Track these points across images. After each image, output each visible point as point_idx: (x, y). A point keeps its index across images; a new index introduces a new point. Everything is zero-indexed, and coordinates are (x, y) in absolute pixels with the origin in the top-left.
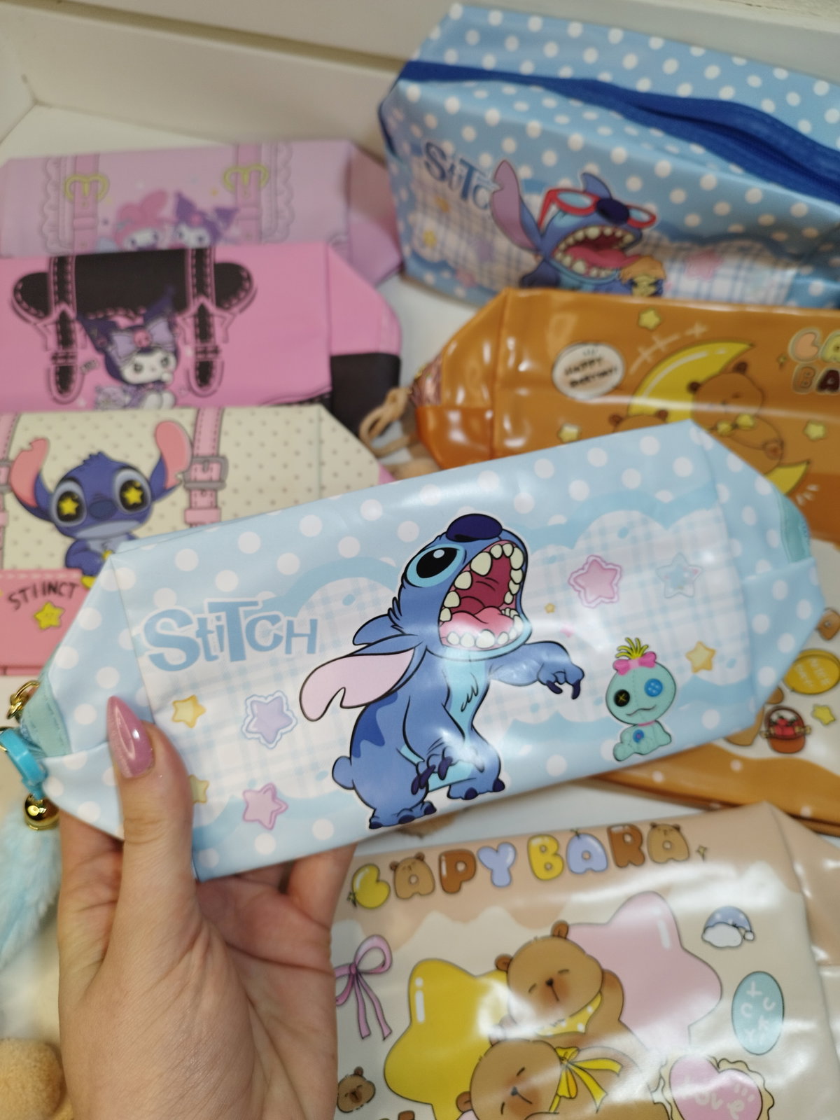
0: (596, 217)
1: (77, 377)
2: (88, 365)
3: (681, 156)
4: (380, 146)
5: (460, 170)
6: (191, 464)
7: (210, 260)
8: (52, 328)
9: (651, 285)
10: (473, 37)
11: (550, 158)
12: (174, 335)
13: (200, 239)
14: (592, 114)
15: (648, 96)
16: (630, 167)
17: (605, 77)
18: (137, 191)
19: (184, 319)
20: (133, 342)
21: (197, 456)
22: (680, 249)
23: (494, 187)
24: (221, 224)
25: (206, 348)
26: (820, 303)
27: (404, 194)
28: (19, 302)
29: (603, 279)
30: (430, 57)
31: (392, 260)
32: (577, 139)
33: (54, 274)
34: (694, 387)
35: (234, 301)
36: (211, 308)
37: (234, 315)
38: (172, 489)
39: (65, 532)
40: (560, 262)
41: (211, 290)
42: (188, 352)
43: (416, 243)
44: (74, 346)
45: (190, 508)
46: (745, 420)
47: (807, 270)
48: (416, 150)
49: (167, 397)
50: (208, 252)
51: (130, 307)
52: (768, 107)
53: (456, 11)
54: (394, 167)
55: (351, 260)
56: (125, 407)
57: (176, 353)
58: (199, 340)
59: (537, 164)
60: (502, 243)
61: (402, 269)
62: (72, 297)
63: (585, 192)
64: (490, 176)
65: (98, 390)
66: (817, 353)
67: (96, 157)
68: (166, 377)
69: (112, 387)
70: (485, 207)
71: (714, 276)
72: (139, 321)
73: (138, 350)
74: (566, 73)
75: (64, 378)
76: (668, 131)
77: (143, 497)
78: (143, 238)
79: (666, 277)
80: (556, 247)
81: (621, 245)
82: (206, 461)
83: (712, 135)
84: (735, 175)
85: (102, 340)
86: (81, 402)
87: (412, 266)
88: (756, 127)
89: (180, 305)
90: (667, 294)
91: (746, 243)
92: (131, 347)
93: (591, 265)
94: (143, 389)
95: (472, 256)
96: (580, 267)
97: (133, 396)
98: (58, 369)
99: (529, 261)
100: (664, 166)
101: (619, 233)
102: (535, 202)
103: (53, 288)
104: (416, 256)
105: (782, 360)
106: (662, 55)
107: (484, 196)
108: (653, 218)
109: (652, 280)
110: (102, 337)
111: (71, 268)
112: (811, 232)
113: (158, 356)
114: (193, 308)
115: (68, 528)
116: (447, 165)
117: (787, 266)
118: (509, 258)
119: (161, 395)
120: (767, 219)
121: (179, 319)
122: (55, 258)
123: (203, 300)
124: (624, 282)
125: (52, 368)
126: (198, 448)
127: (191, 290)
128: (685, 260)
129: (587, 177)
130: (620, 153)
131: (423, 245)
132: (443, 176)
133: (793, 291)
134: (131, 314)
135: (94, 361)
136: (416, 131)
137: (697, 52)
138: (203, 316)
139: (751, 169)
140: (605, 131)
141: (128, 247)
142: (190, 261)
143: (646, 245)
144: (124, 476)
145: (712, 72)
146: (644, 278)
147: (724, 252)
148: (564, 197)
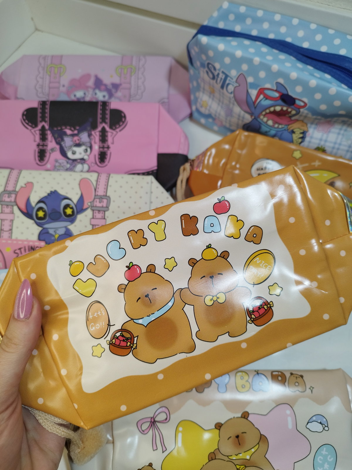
0: (280, 102)
1: (47, 155)
2: (53, 150)
3: (321, 79)
4: (187, 62)
5: (222, 76)
6: (94, 199)
7: (108, 108)
8: (38, 132)
9: (301, 133)
10: (232, 17)
11: (262, 74)
12: (90, 139)
13: (104, 96)
14: (283, 56)
15: (307, 50)
16: (298, 82)
17: (289, 40)
18: (78, 73)
19: (95, 133)
20: (72, 141)
21: (97, 195)
22: (316, 119)
24: (113, 91)
25: (104, 146)
27: (195, 84)
28: (24, 120)
29: (280, 129)
30: (211, 24)
31: (187, 112)
32: (275, 67)
33: (40, 109)
35: (118, 126)
36: (107, 129)
37: (117, 132)
38: (86, 209)
39: (39, 225)
40: (262, 120)
41: (108, 121)
42: (96, 147)
43: (198, 105)
44: (47, 141)
45: (93, 218)
48: (203, 65)
49: (86, 167)
50: (108, 104)
51: (73, 126)
53: (226, 5)
54: (192, 71)
55: (169, 111)
56: (67, 170)
57: (91, 147)
58: (101, 142)
59: (256, 77)
60: (237, 109)
61: (191, 116)
62: (47, 119)
63: (276, 91)
64: (235, 80)
65: (56, 161)
67: (61, 57)
68: (86, 157)
69: (62, 160)
70: (231, 93)
71: (329, 132)
72: (76, 132)
73: (75, 144)
74: (271, 36)
75: (42, 155)
76: (315, 67)
77: (73, 212)
78: (79, 94)
79: (308, 131)
80: (261, 113)
81: (290, 115)
82: (101, 198)
83: (334, 70)
84: (343, 89)
85: (60, 139)
86: (49, 166)
87: (196, 115)
89: (94, 127)
91: (346, 119)
92: (71, 143)
93: (275, 122)
94: (75, 162)
95: (222, 113)
96: (270, 123)
97: (71, 165)
98: (39, 151)
99: (248, 118)
100: (313, 82)
101: (289, 110)
102: (254, 93)
103: (39, 115)
104: (198, 110)
106: (315, 32)
107: (231, 88)
108: (306, 104)
109: (302, 131)
110: (59, 138)
111: (48, 107)
113: (83, 148)
114: (100, 129)
115: (40, 223)
116: (216, 73)
118: (239, 116)
119: (83, 165)
121: (93, 133)
122: (41, 101)
123: (104, 125)
124: (289, 131)
125: (37, 150)
126: (98, 192)
127: (99, 120)
128: (317, 124)
129: (278, 84)
130: (294, 75)
131: (202, 107)
132: (214, 78)
134: (73, 129)
135: (55, 148)
136: (204, 57)
137: (331, 32)
138: (103, 131)
140: (288, 65)
141: (73, 98)
142: (100, 107)
143: (301, 116)
144: (65, 202)
145: (337, 42)
146: (298, 130)
147: (335, 122)
148: (267, 92)
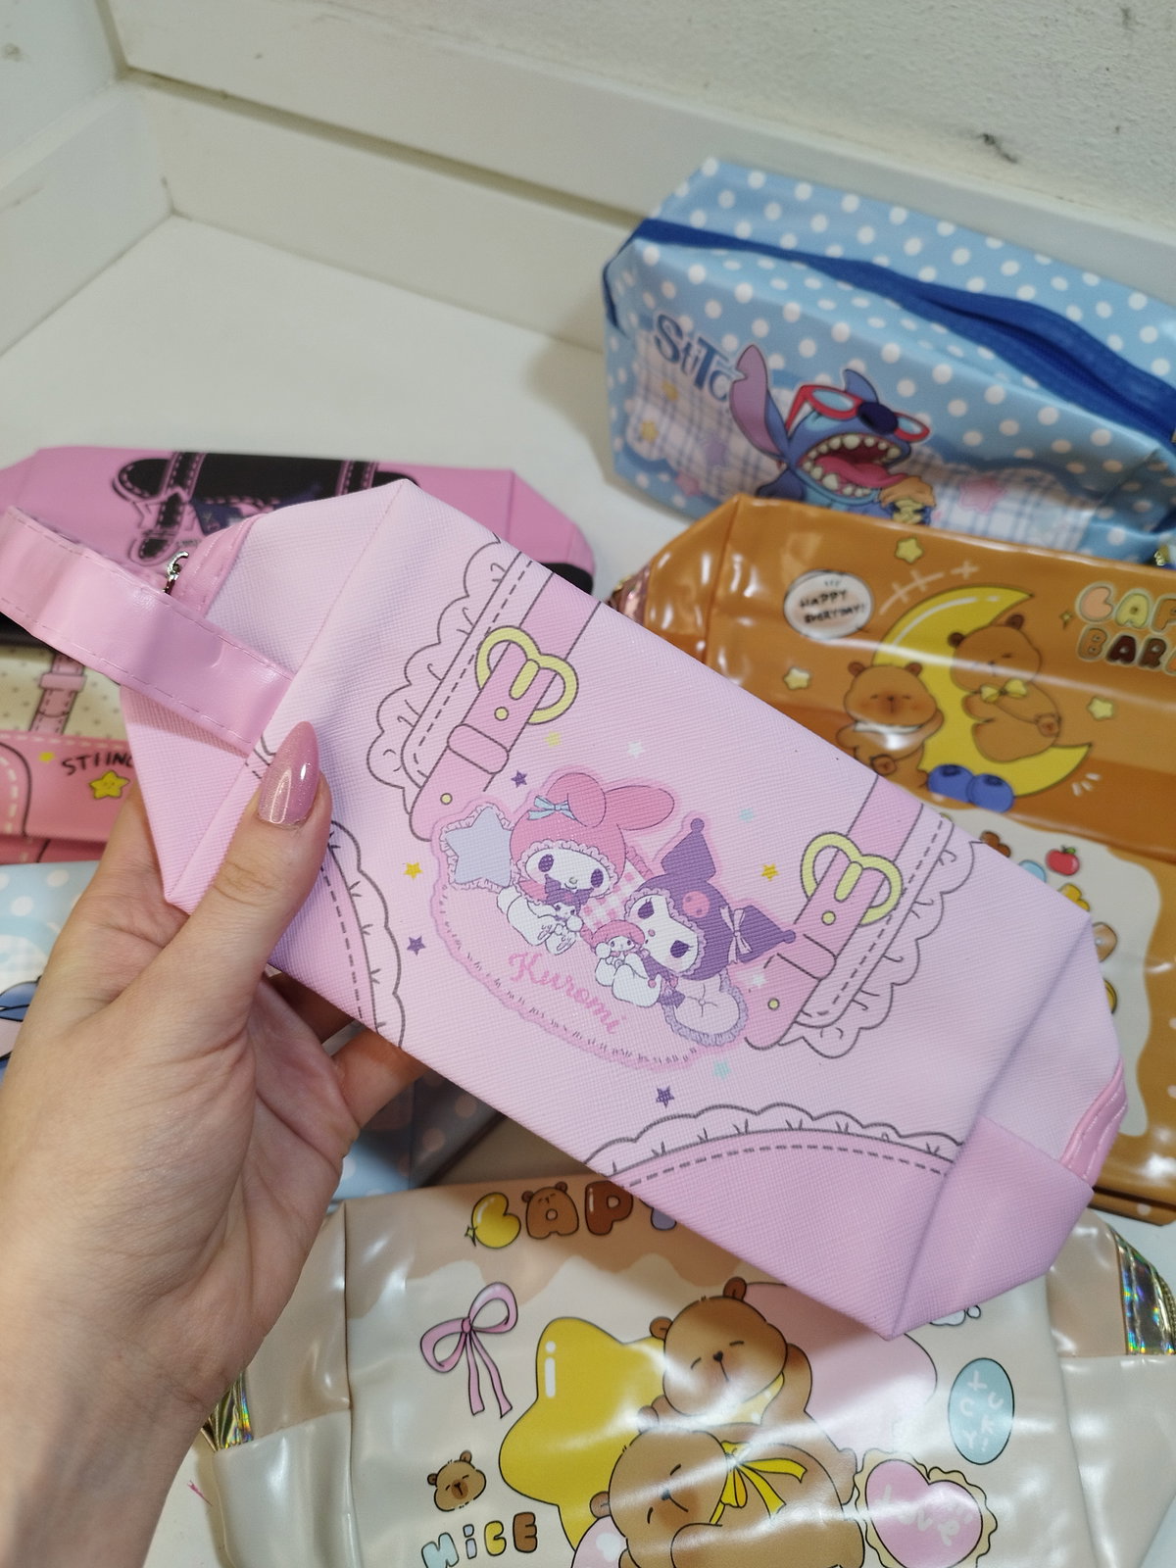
0: (857, 423)
3: (964, 361)
5: (698, 351)
8: (155, 508)
9: (917, 512)
10: (727, 199)
11: (808, 348)
14: (863, 300)
15: (931, 287)
16: (904, 368)
17: (882, 261)
22: (955, 472)
23: (737, 375)
26: (1121, 554)
27: (623, 375)
28: (122, 482)
29: (860, 498)
30: (672, 217)
32: (842, 329)
34: (956, 640)
40: (809, 473)
43: (632, 435)
44: (177, 525)
46: (1016, 687)
47: (1106, 513)
48: (646, 322)
52: (1074, 314)
53: (711, 167)
54: (615, 341)
59: (792, 355)
60: (740, 445)
62: (192, 482)
63: (846, 393)
66: (1111, 613)
71: (993, 509)
74: (835, 251)
76: (953, 328)
80: (805, 455)
81: (884, 460)
83: (1004, 338)
84: (1028, 389)
87: (622, 464)
88: (1056, 335)
90: (936, 524)
91: (1036, 473)
93: (845, 481)
95: (699, 456)
96: (831, 481)
99: (770, 469)
100: (944, 371)
101: (883, 446)
102: (785, 398)
103: (170, 473)
104: (630, 450)
105: (1067, 617)
106: (951, 243)
107: (723, 385)
108: (926, 431)
109: (919, 506)
112: (1114, 466)
116: (682, 345)
117: (1083, 505)
118: (746, 462)
120: (1062, 446)
124: (883, 505)
125: (137, 540)
128: (958, 487)
129: (850, 373)
130: (892, 350)
131: (640, 439)
132: (675, 357)
133: (1088, 537)
136: (649, 300)
137: (993, 243)
139: (1048, 384)
140: (877, 322)
143: (915, 462)
145: (1010, 268)
146: (909, 502)
147: (1008, 481)
148: (820, 396)
